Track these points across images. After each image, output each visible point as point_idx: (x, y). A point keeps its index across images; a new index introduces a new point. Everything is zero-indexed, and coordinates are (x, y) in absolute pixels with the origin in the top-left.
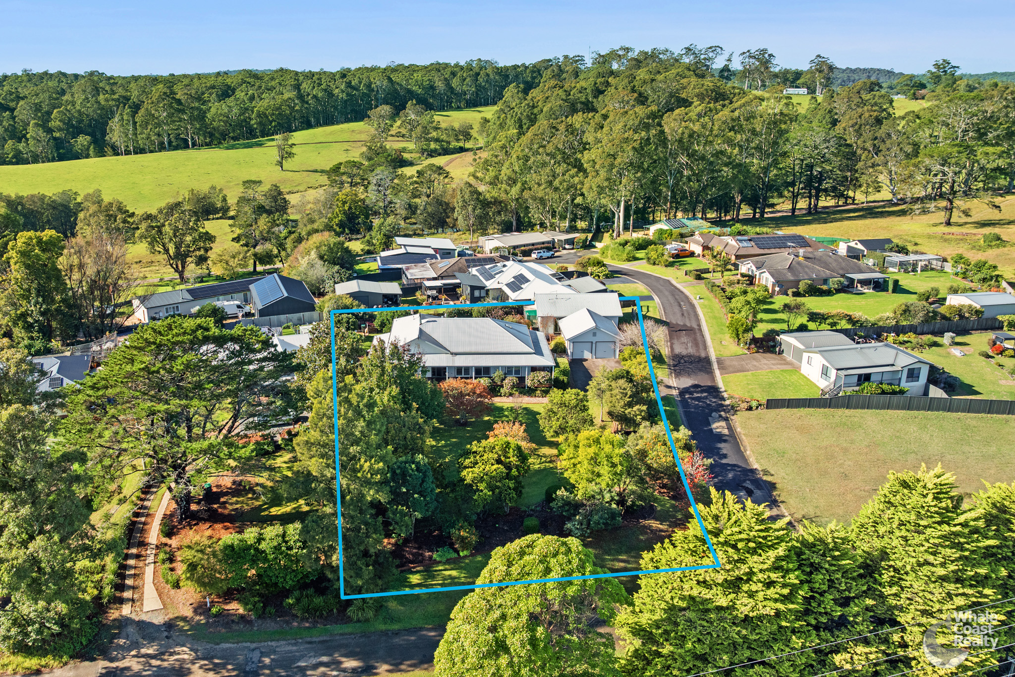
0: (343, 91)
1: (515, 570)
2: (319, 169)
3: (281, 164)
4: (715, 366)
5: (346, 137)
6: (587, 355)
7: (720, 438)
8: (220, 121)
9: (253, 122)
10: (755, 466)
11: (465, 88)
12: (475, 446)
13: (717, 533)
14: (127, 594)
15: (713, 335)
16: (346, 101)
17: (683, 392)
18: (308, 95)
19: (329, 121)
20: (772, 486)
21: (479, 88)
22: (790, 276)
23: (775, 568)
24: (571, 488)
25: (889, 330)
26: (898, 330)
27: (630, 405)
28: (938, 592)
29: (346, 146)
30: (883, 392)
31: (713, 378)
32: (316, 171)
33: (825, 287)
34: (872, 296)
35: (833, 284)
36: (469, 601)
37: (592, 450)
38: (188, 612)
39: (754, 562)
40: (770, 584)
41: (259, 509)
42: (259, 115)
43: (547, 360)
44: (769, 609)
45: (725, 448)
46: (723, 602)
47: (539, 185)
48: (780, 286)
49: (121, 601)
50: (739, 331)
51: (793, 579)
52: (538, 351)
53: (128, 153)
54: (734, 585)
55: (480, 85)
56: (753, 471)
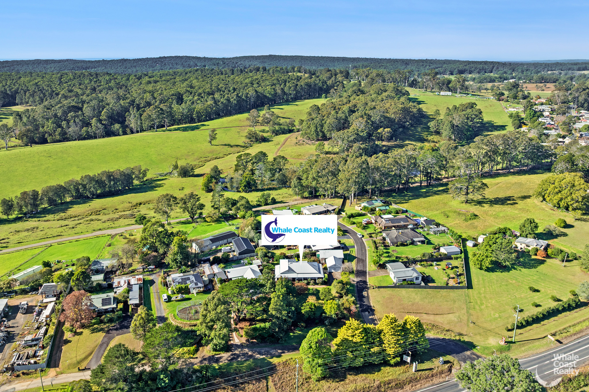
0: (235, 100)
1: (313, 334)
2: (227, 144)
3: (211, 142)
4: (367, 274)
5: (237, 124)
6: (333, 271)
7: (364, 297)
8: (178, 115)
9: (194, 116)
10: (372, 305)
11: (290, 92)
12: (304, 304)
13: (350, 327)
14: (231, 339)
15: (369, 263)
16: (236, 104)
17: (357, 282)
18: (219, 102)
19: (229, 114)
20: (374, 310)
21: (297, 92)
22: (395, 241)
23: (360, 333)
24: (326, 313)
25: (418, 261)
26: (421, 261)
27: (342, 290)
28: (391, 337)
29: (238, 129)
30: (408, 284)
31: (366, 278)
32: (225, 145)
33: (406, 244)
34: (420, 246)
35: (408, 242)
36: (306, 340)
37: (330, 306)
38: (245, 342)
39: (356, 332)
40: (359, 336)
41: (254, 318)
42: (197, 112)
43: (321, 275)
44: (359, 340)
45: (365, 300)
46: (351, 339)
47: (323, 183)
48: (392, 243)
49: (230, 340)
50: (376, 263)
51: (363, 335)
52: (320, 273)
53: (138, 132)
54: (353, 336)
55: (298, 91)
56: (371, 306)
